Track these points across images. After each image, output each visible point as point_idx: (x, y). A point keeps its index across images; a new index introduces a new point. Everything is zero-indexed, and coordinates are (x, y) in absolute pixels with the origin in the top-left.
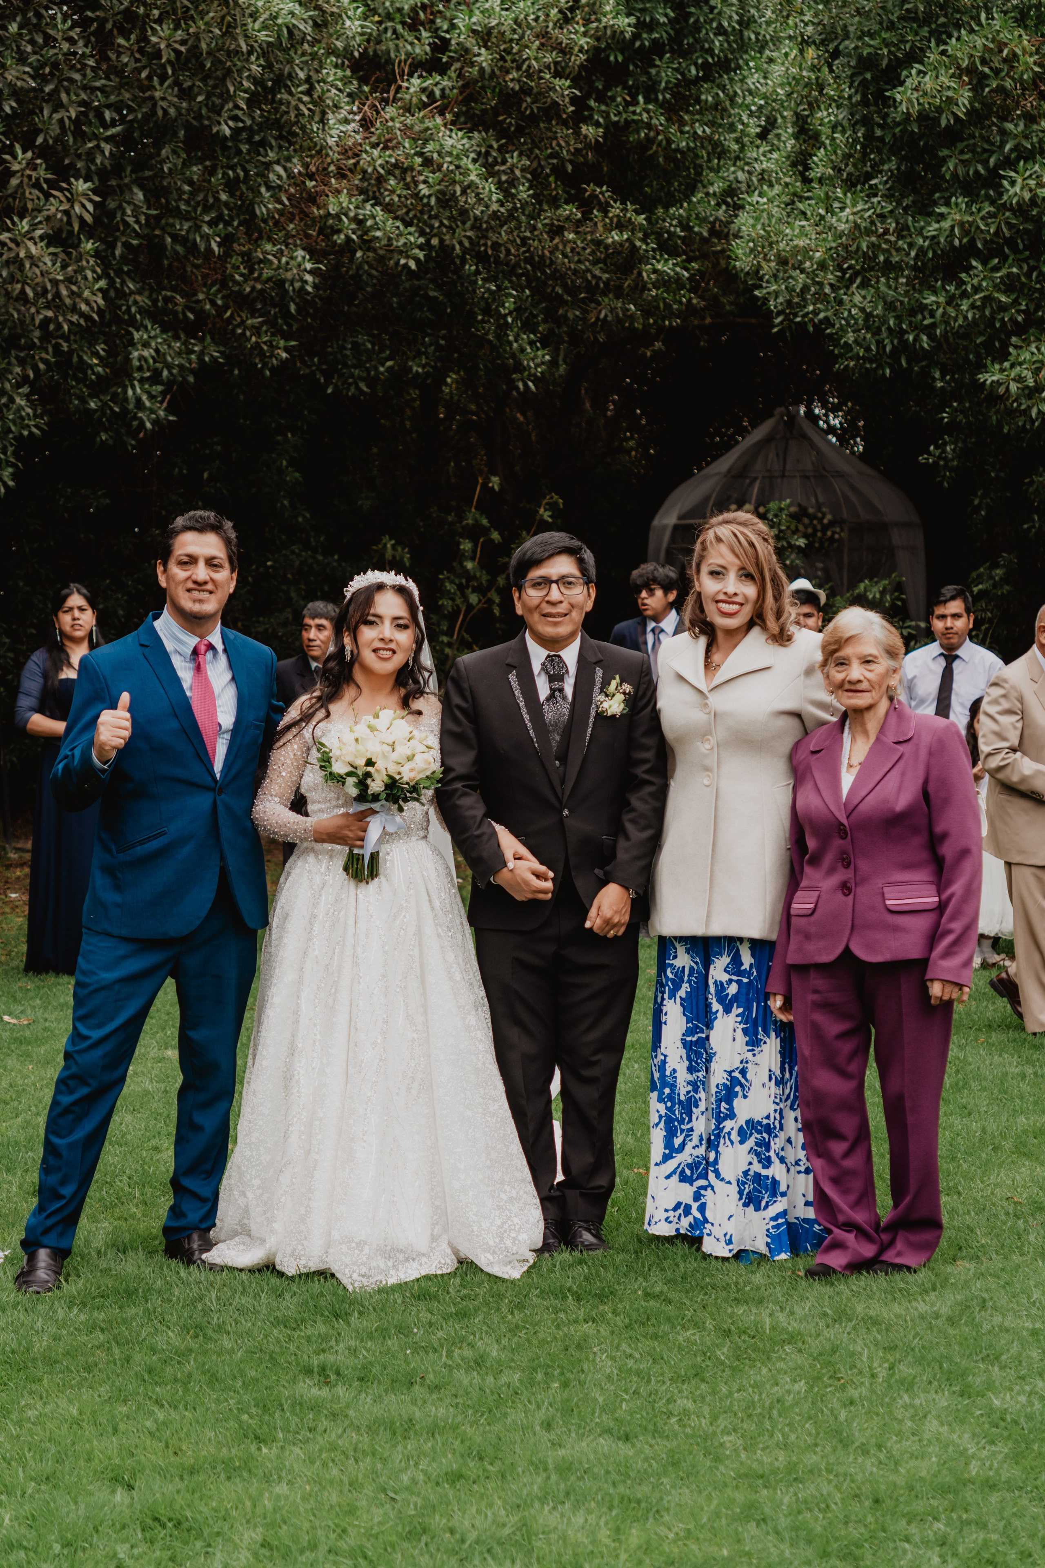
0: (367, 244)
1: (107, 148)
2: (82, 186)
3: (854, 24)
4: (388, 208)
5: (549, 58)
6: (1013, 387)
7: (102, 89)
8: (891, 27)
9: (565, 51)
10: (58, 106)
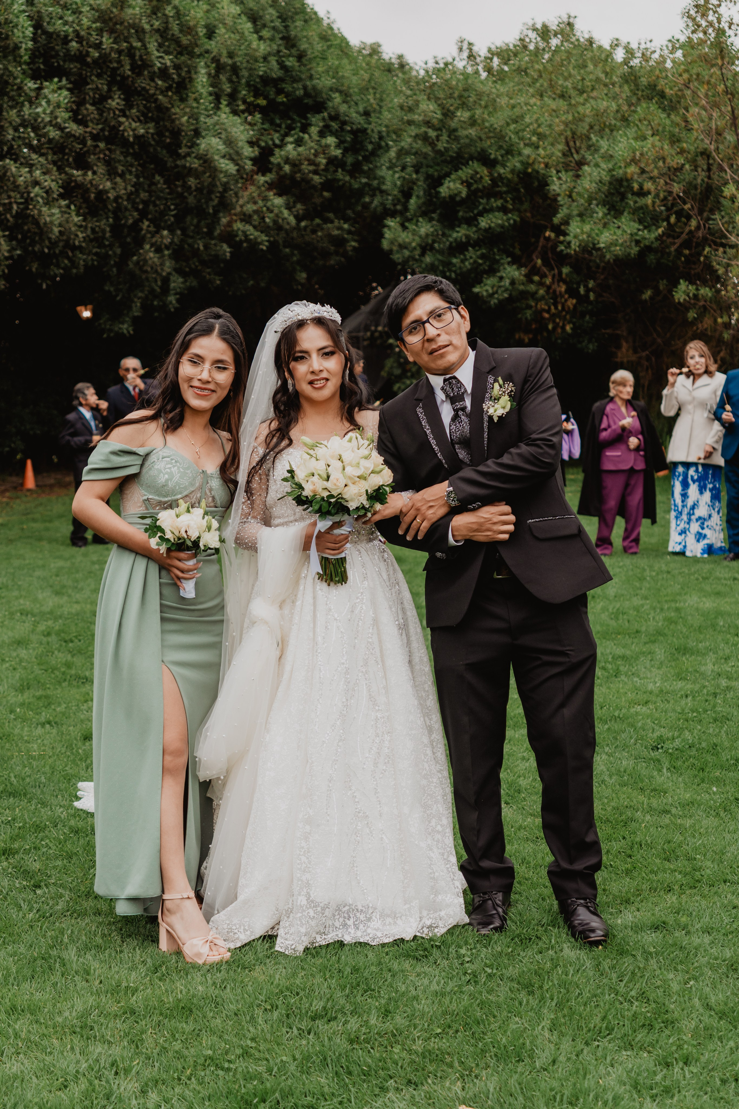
0: (247, 239)
1: (172, 219)
2: (165, 233)
3: (424, 161)
4: (255, 227)
5: (311, 168)
6: (485, 294)
7: (171, 199)
8: (438, 164)
9: (317, 165)
10: (155, 205)
